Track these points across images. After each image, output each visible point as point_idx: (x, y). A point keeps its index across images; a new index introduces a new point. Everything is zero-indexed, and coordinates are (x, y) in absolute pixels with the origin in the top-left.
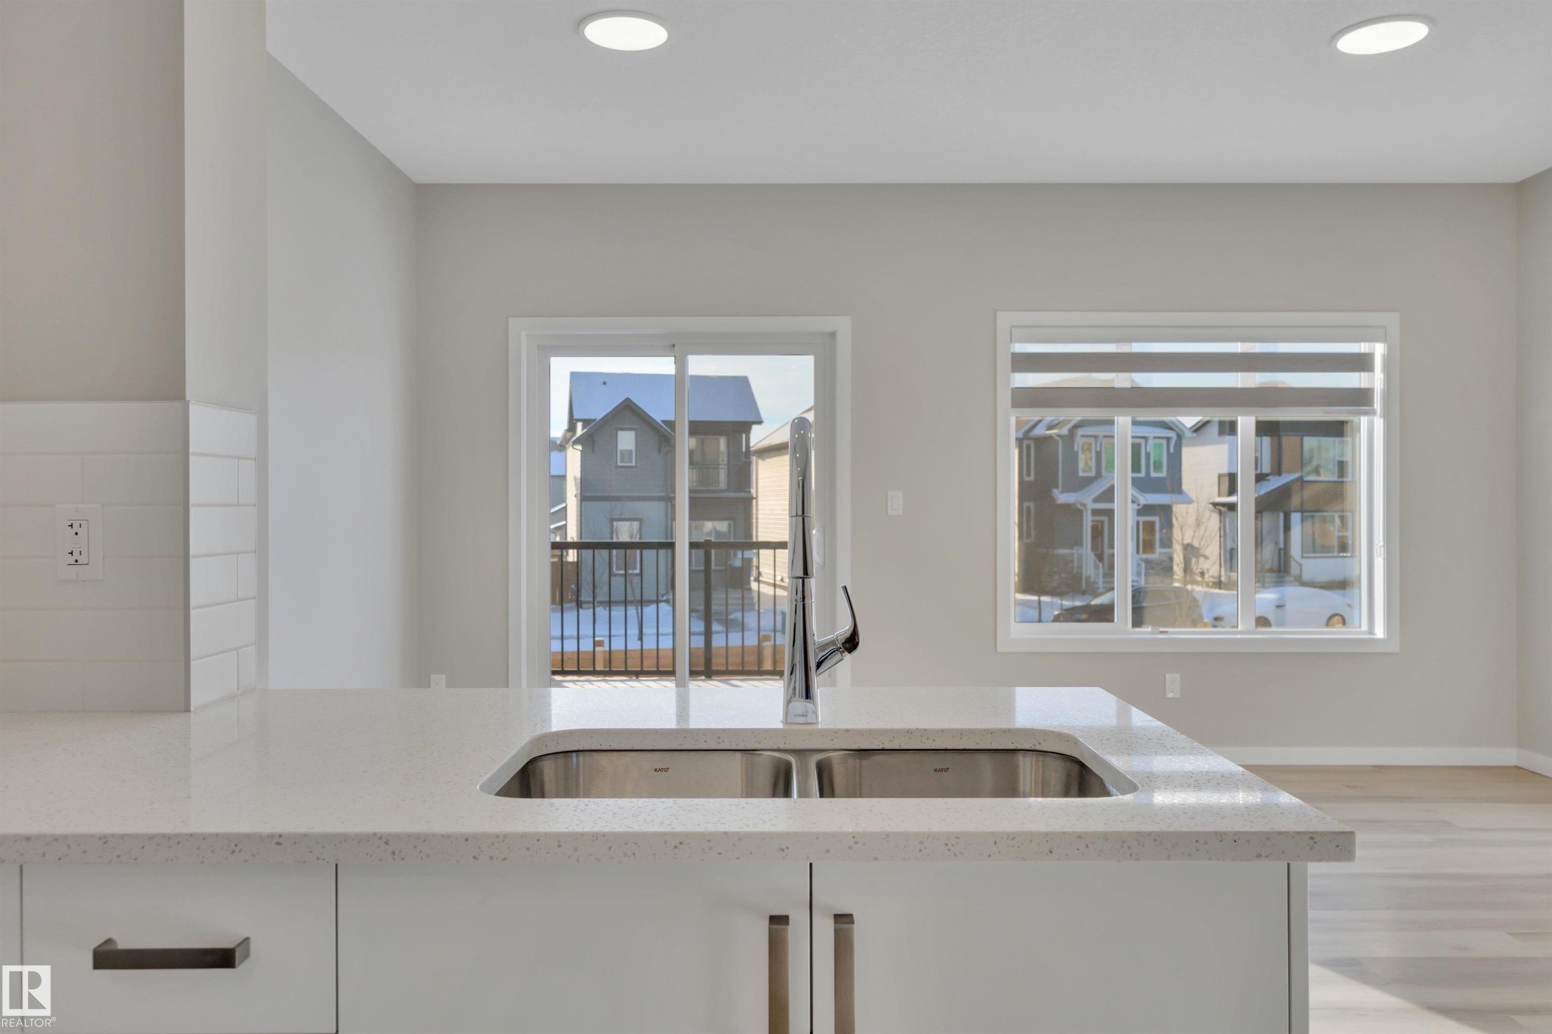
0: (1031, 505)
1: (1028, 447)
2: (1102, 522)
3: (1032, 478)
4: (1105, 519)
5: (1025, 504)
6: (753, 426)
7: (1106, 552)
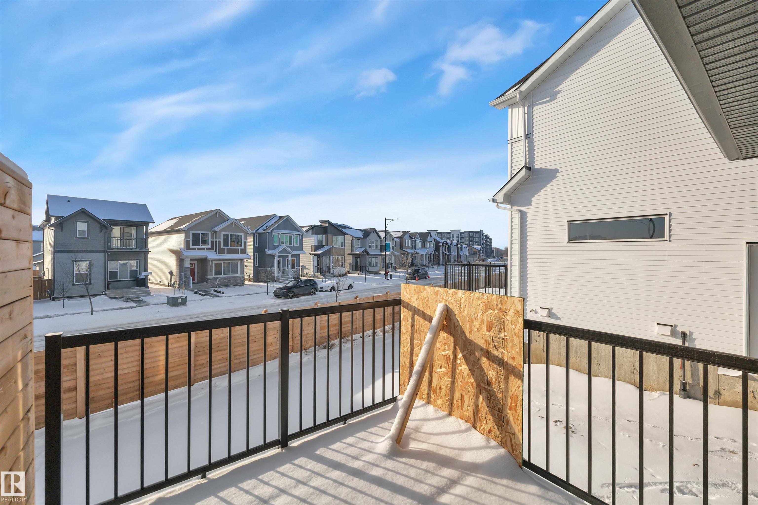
0: (257, 254)
1: (256, 235)
2: (280, 259)
3: (258, 246)
4: (281, 258)
5: (255, 254)
6: (150, 224)
7: (281, 268)
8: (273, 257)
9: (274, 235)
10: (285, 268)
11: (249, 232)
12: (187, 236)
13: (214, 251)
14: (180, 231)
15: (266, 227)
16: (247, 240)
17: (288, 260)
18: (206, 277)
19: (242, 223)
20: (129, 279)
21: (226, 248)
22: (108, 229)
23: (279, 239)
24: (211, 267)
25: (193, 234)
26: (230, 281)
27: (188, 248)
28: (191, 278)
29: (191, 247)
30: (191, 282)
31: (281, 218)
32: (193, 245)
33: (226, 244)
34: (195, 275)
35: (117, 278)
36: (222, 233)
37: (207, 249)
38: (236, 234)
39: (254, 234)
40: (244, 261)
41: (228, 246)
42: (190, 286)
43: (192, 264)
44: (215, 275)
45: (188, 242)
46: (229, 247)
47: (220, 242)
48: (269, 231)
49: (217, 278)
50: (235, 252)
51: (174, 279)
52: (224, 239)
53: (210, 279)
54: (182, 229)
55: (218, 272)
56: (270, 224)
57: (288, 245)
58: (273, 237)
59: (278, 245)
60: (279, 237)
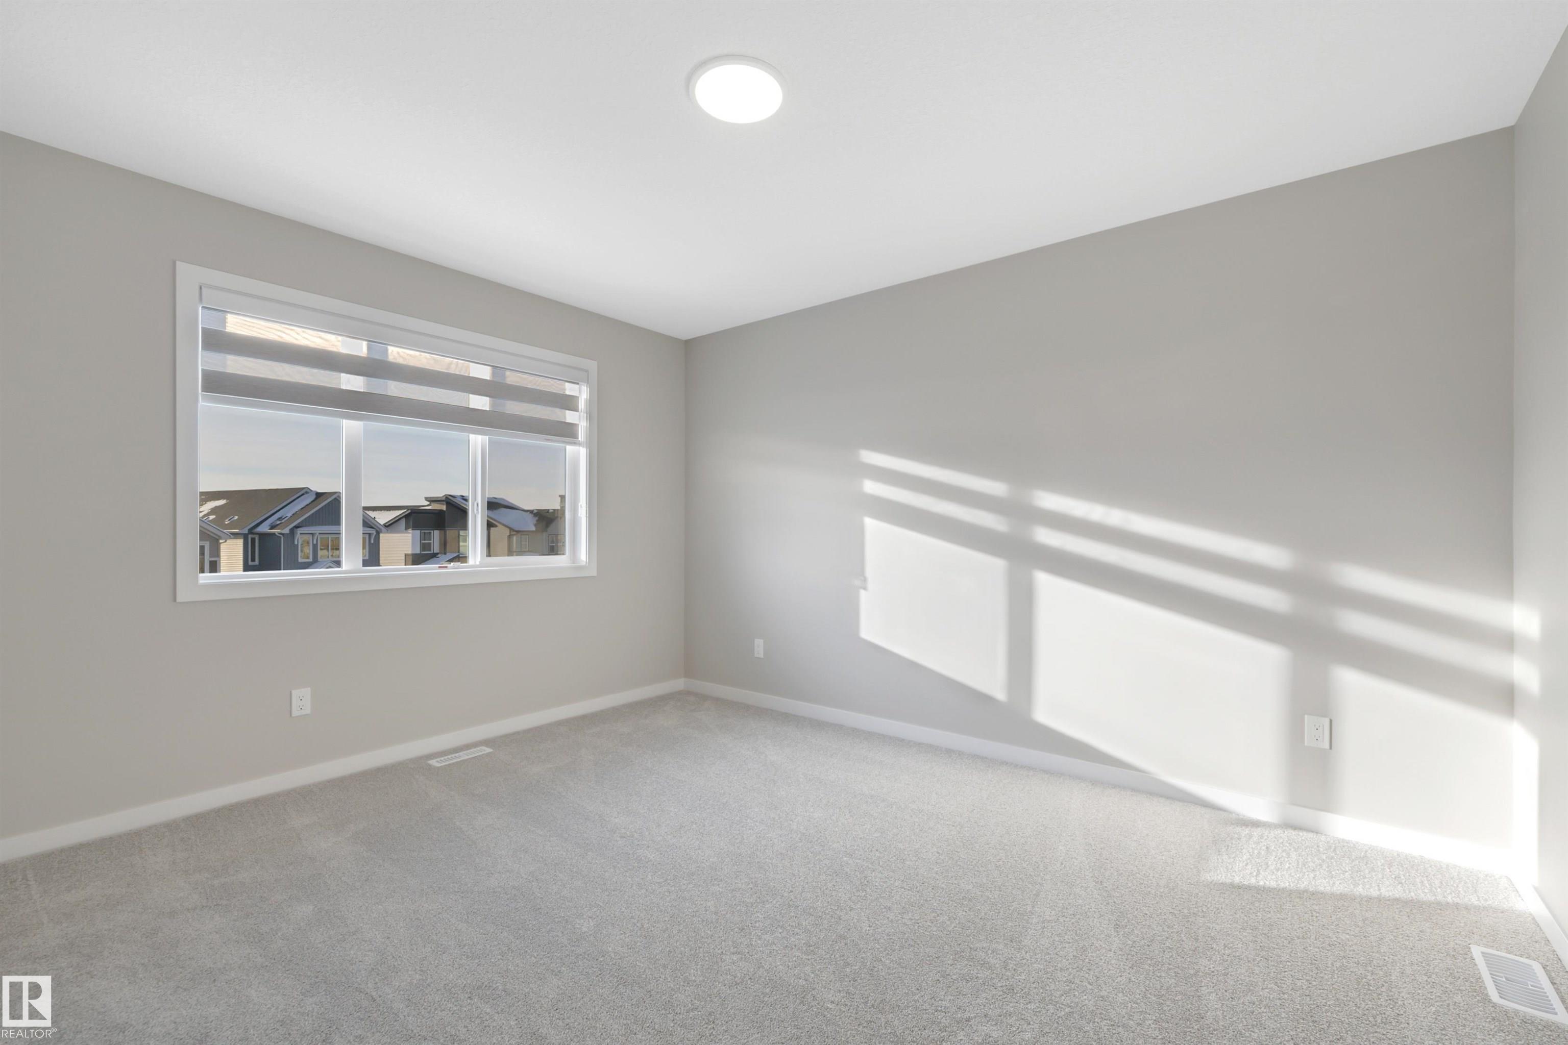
9: (299, 539)
16: (218, 555)
23: (315, 547)
31: (319, 495)
39: (246, 534)
56: (289, 512)
58: (296, 543)
59: (311, 560)
60: (315, 542)
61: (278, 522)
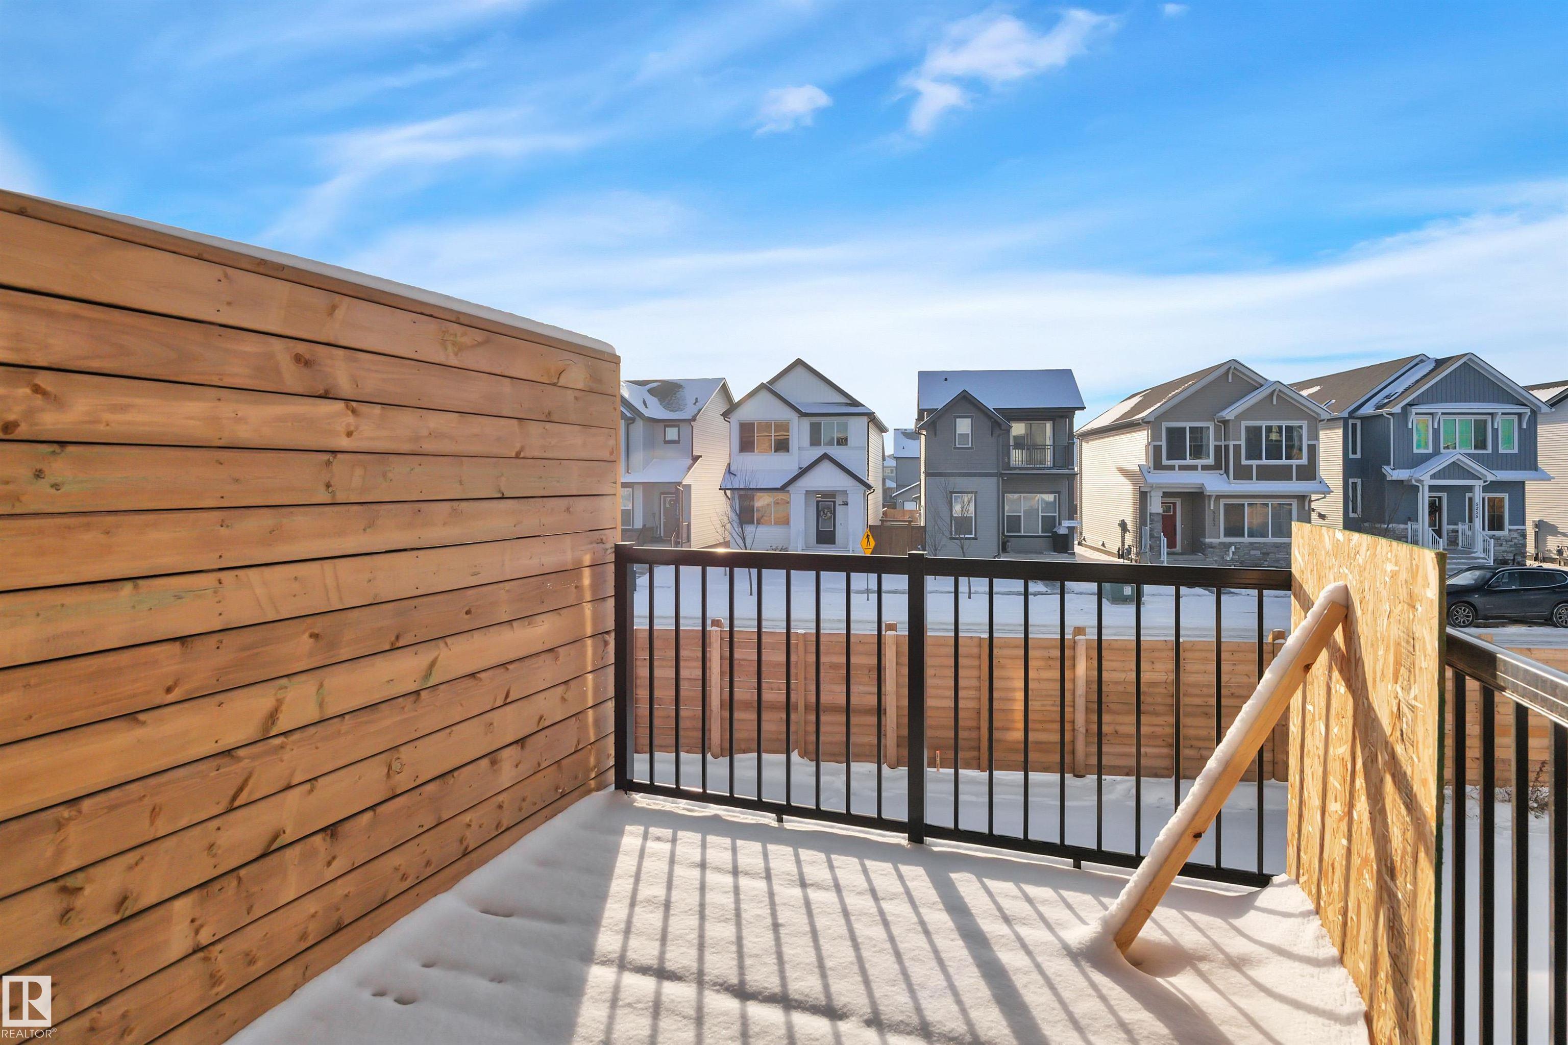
0: (1359, 481)
1: (1354, 426)
2: (1440, 498)
3: (1358, 456)
4: (1444, 496)
5: (1351, 481)
6: (1076, 412)
7: (1446, 527)
8: (1410, 489)
9: (1414, 420)
10: (1460, 527)
11: (1325, 416)
12: (1155, 437)
13: (1222, 472)
14: (1139, 424)
15: (1387, 397)
16: (1317, 438)
17: (1470, 499)
18: (1202, 539)
19: (1305, 393)
20: (1040, 534)
21: (1254, 463)
22: (1003, 428)
23: (1436, 432)
24: (1215, 513)
25: (1170, 431)
26: (1266, 554)
27: (1158, 465)
28: (1164, 541)
29: (1165, 462)
30: (1164, 550)
31: (1440, 363)
32: (1168, 458)
33: (1253, 453)
34: (1175, 534)
35: (1020, 531)
36: (1244, 424)
37: (1205, 468)
38: (1284, 424)
39: (1345, 420)
40: (1310, 501)
41: (1261, 459)
42: (1162, 559)
43: (1167, 507)
44: (1225, 535)
45: (1157, 450)
46: (1264, 462)
47: (1237, 448)
48: (1397, 409)
49: (1231, 544)
50: (1283, 474)
51: (1129, 539)
52: (1248, 440)
53: (1211, 546)
54: (1143, 419)
55: (1234, 530)
56: (1399, 387)
57: (1473, 451)
58: (1410, 426)
59: (1430, 451)
60: (1436, 426)
61: (1386, 401)
